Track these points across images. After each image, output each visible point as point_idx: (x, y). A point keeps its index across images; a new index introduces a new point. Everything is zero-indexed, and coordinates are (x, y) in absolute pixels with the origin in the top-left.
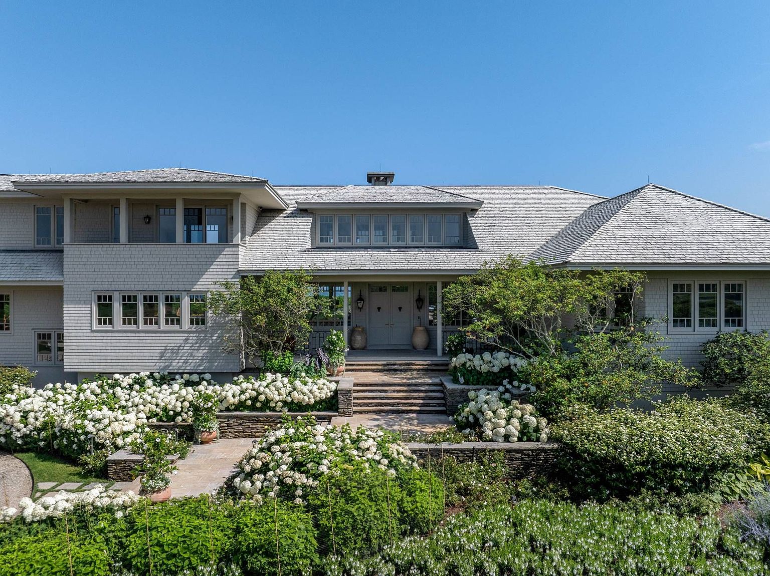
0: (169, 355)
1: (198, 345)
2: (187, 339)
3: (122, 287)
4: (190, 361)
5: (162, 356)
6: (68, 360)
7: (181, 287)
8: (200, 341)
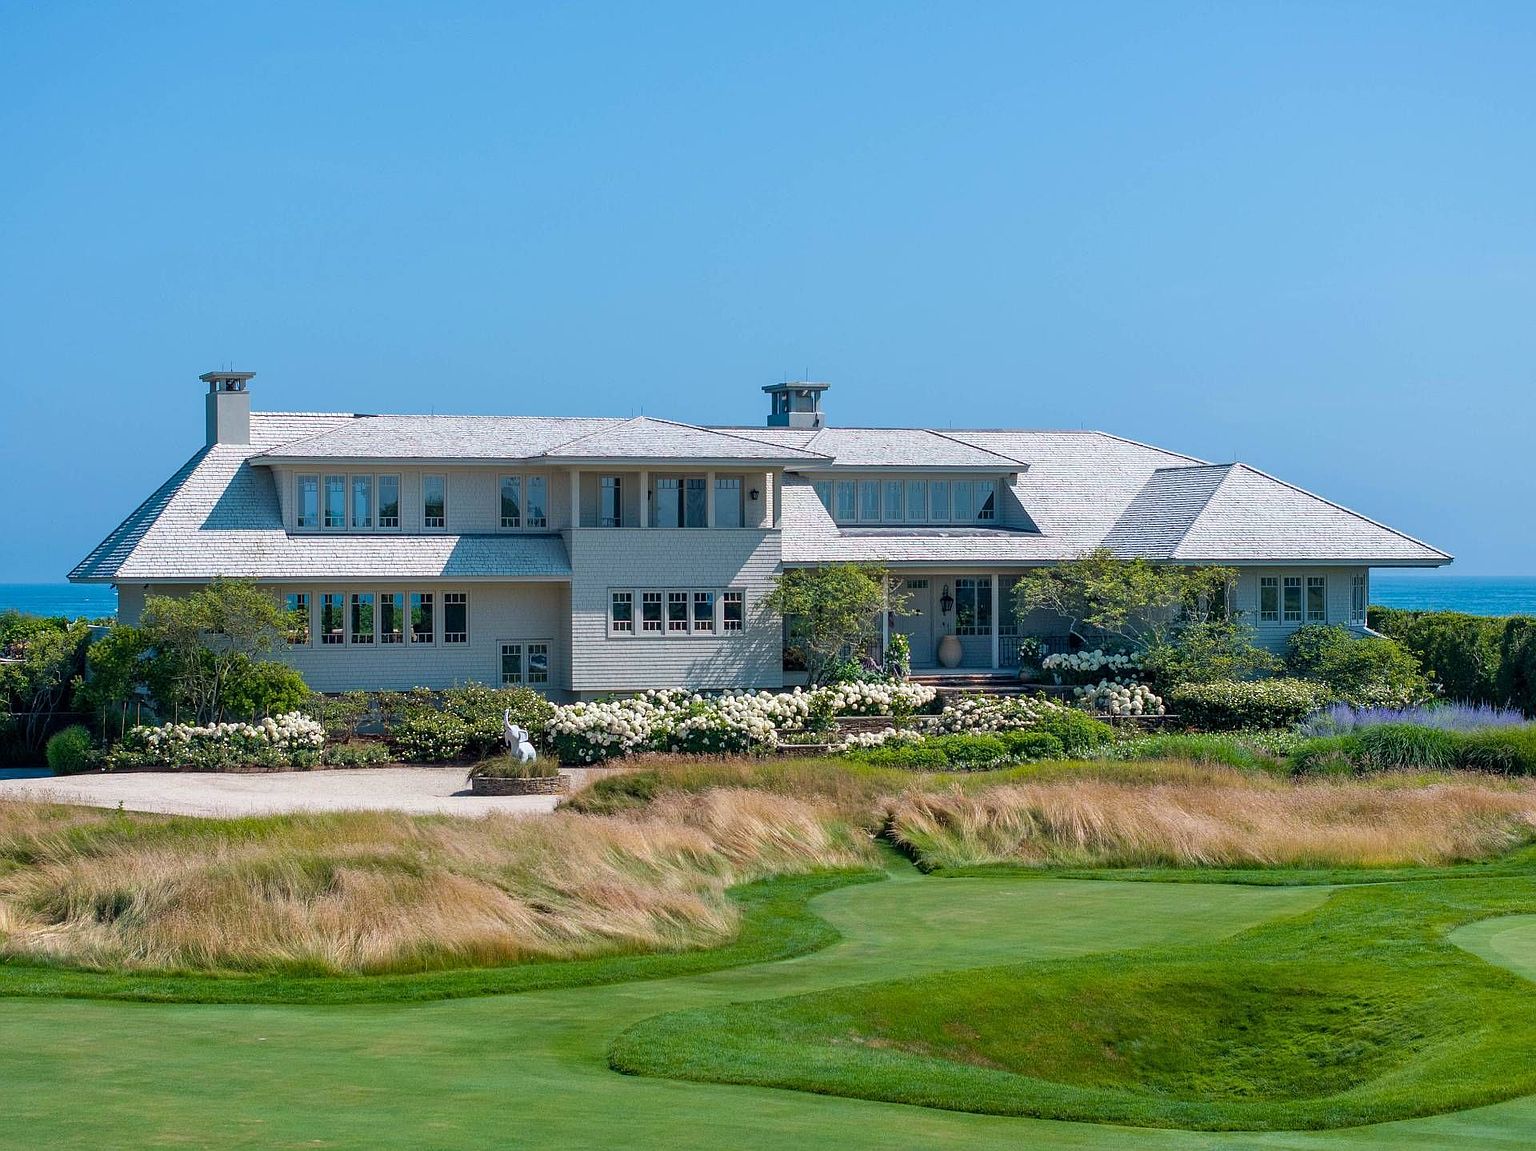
0: (697, 671)
1: (732, 658)
2: (719, 651)
3: (643, 583)
4: (723, 679)
5: (690, 673)
6: (578, 676)
7: (715, 583)
8: (734, 652)
